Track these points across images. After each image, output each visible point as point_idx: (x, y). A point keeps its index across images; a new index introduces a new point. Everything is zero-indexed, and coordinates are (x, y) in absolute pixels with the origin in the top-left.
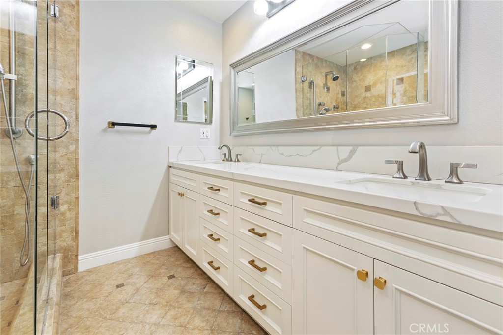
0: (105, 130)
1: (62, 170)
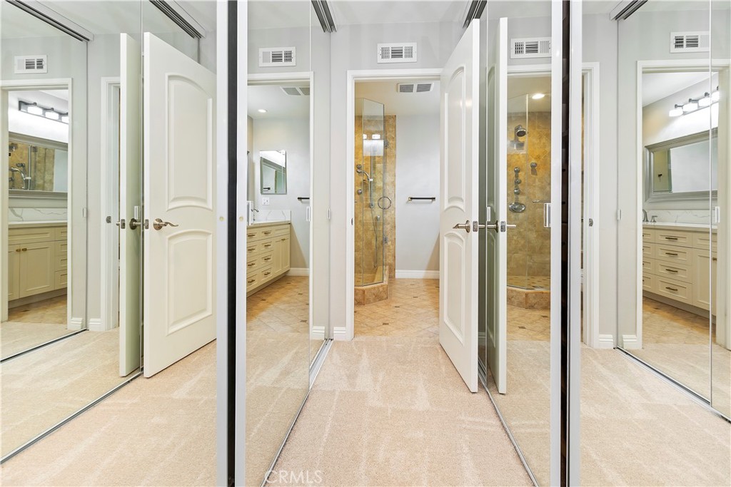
0: (407, 202)
1: (389, 224)
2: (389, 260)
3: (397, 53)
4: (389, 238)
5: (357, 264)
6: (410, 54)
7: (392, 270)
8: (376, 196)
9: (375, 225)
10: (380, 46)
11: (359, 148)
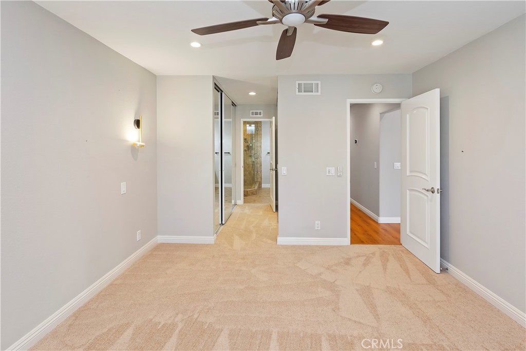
1: (259, 164)
2: (259, 180)
3: (256, 114)
4: (259, 170)
5: (245, 182)
6: (260, 114)
7: (260, 184)
8: (253, 152)
9: (253, 165)
10: (251, 111)
11: (245, 131)
